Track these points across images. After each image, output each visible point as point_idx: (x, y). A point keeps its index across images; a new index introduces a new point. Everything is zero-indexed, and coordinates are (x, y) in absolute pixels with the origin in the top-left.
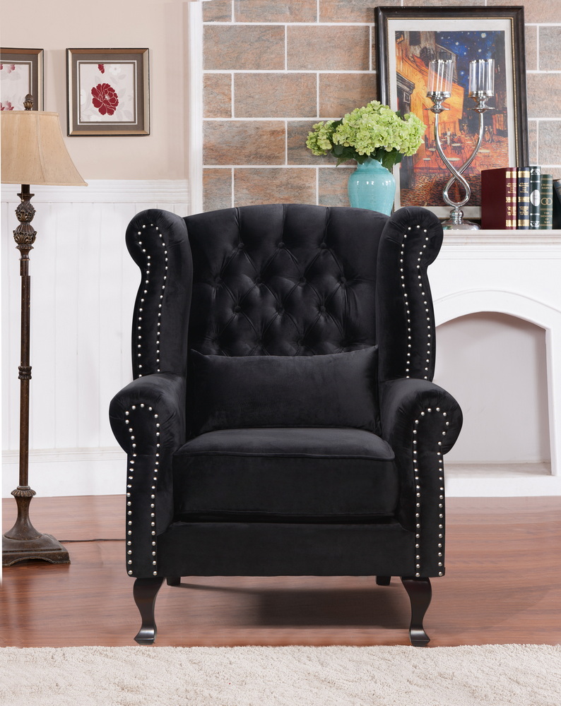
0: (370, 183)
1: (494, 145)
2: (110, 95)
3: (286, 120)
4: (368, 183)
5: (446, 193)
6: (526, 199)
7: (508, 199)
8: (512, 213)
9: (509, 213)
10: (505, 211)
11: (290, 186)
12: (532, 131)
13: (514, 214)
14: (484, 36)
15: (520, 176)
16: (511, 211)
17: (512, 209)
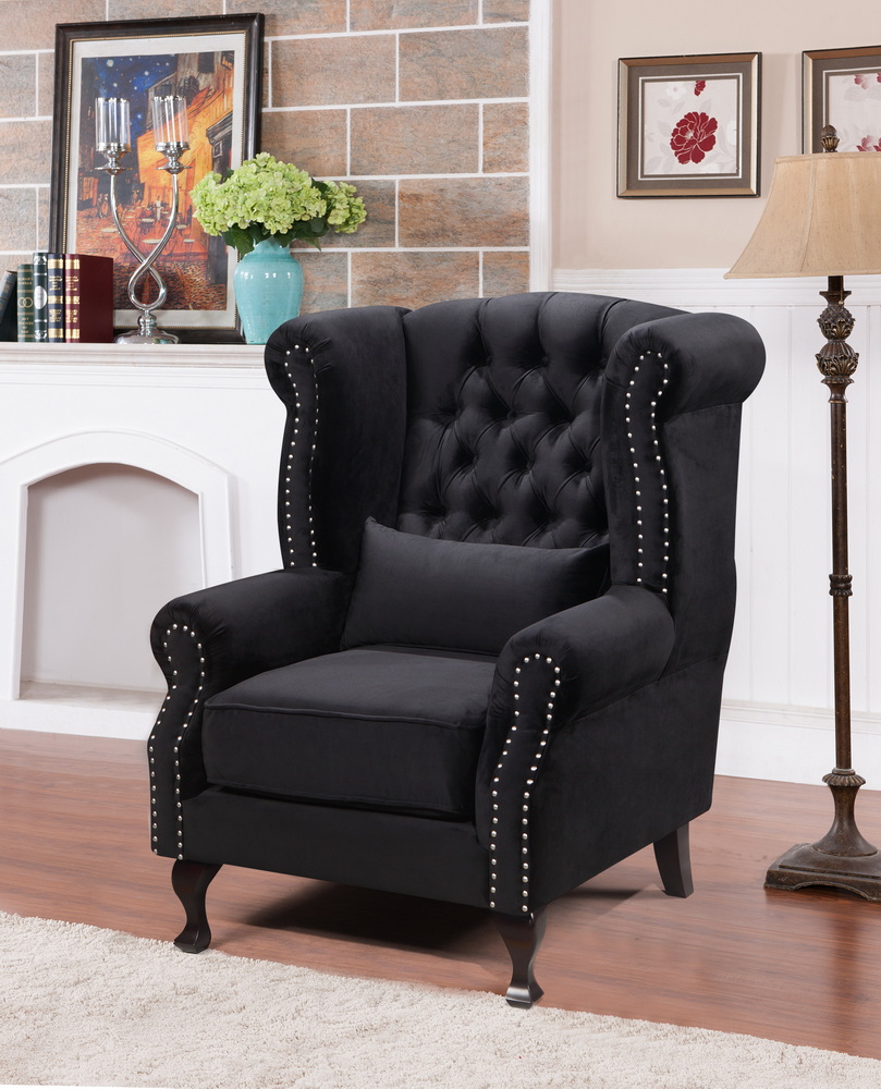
0: (271, 275)
1: (96, 222)
2: (684, 131)
3: (397, 178)
4: (275, 275)
5: (162, 291)
6: (53, 300)
7: (76, 300)
8: (72, 313)
9: (75, 312)
10: (80, 315)
11: (392, 280)
12: (45, 202)
13: (68, 312)
14: (110, 64)
15: (61, 261)
16: (72, 316)
17: (72, 320)
